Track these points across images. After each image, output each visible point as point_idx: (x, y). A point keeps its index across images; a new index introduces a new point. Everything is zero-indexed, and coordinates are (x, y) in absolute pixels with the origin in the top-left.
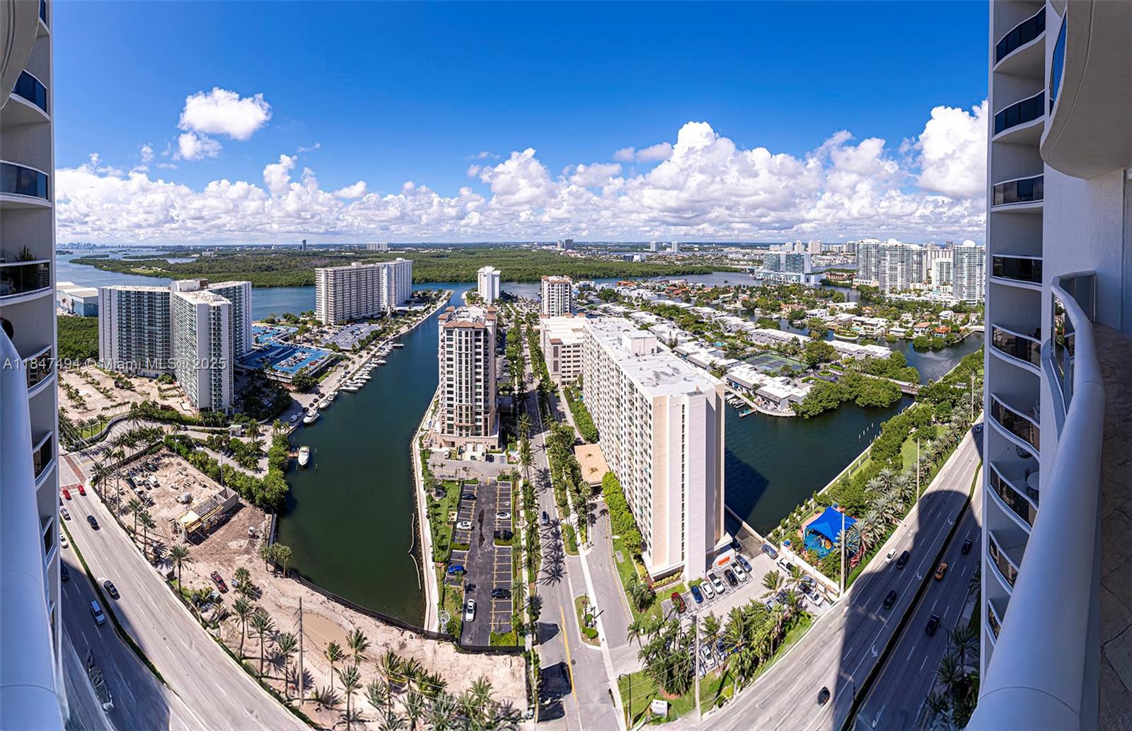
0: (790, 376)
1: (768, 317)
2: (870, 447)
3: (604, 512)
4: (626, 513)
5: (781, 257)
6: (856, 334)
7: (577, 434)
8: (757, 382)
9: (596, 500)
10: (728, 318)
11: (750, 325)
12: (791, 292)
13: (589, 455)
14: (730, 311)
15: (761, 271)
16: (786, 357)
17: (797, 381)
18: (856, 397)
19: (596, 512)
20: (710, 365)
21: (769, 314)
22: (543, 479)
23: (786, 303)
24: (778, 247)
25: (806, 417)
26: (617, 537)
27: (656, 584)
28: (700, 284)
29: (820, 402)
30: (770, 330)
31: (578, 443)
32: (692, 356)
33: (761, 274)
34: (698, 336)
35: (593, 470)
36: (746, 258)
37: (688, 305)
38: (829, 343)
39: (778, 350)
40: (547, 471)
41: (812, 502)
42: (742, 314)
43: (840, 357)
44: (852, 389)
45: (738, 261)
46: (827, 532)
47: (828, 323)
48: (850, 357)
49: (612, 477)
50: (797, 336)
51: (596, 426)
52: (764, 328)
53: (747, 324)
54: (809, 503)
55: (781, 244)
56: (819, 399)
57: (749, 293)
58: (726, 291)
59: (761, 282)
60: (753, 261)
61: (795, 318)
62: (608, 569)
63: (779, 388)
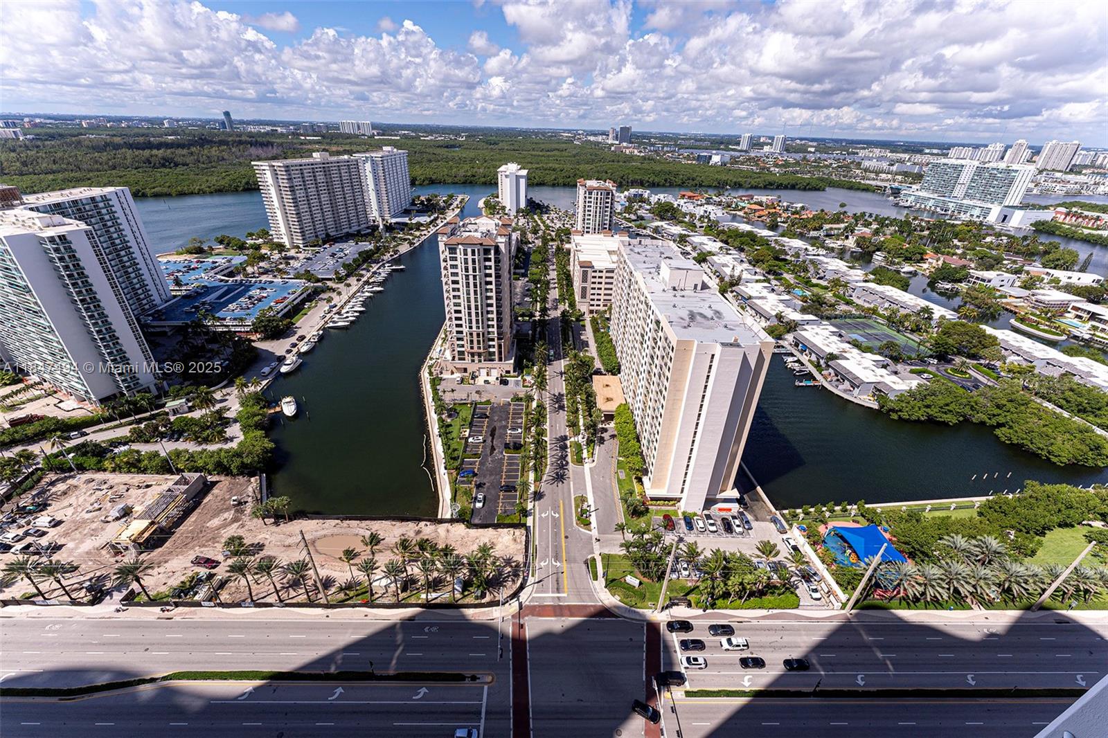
0: (891, 358)
1: (893, 268)
2: (984, 499)
3: (613, 436)
4: (633, 442)
5: (965, 170)
6: (1063, 332)
7: (598, 364)
8: (835, 352)
9: (607, 426)
10: (825, 260)
11: (857, 275)
12: (956, 236)
13: (607, 386)
14: (832, 250)
15: (914, 194)
16: (898, 331)
17: (900, 367)
18: (1000, 425)
19: (606, 436)
20: (776, 316)
21: (898, 263)
22: (557, 402)
23: (937, 251)
24: (968, 151)
25: (894, 416)
26: (621, 459)
27: (650, 502)
28: (800, 205)
29: (928, 406)
30: (888, 288)
31: (598, 372)
32: (754, 300)
33: (911, 199)
34: (771, 277)
35: (608, 400)
36: (894, 168)
37: (771, 233)
38: (989, 330)
39: (889, 319)
40: (563, 395)
41: (853, 509)
42: (852, 256)
43: (1003, 359)
44: (997, 411)
45: (877, 173)
46: (860, 547)
47: (1009, 300)
48: (1024, 364)
49: (625, 408)
50: (931, 305)
51: (619, 360)
52: (879, 282)
53: (852, 272)
54: (849, 507)
55: (976, 147)
56: (928, 402)
57: (874, 226)
58: (837, 219)
59: (906, 212)
60: (906, 174)
61: (943, 279)
62: (608, 481)
63: (865, 368)
